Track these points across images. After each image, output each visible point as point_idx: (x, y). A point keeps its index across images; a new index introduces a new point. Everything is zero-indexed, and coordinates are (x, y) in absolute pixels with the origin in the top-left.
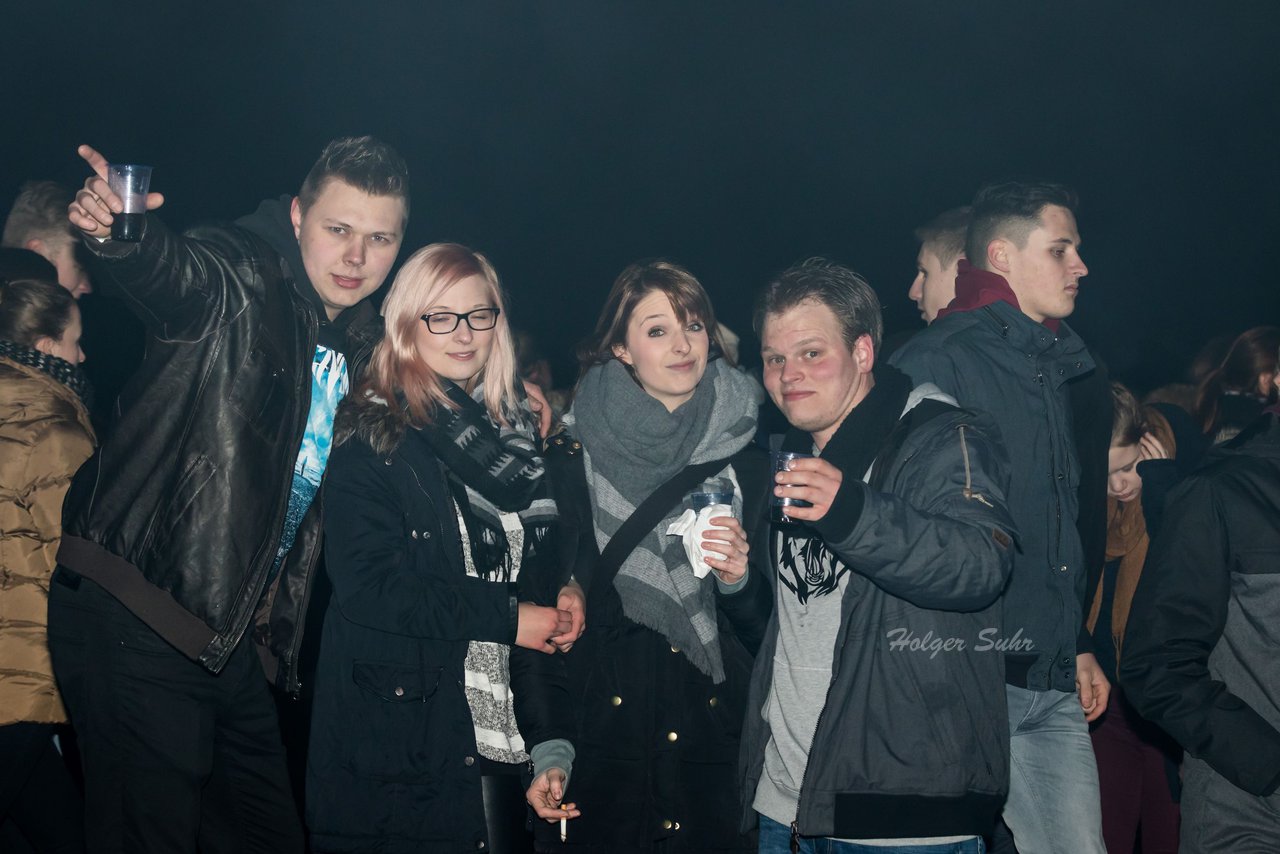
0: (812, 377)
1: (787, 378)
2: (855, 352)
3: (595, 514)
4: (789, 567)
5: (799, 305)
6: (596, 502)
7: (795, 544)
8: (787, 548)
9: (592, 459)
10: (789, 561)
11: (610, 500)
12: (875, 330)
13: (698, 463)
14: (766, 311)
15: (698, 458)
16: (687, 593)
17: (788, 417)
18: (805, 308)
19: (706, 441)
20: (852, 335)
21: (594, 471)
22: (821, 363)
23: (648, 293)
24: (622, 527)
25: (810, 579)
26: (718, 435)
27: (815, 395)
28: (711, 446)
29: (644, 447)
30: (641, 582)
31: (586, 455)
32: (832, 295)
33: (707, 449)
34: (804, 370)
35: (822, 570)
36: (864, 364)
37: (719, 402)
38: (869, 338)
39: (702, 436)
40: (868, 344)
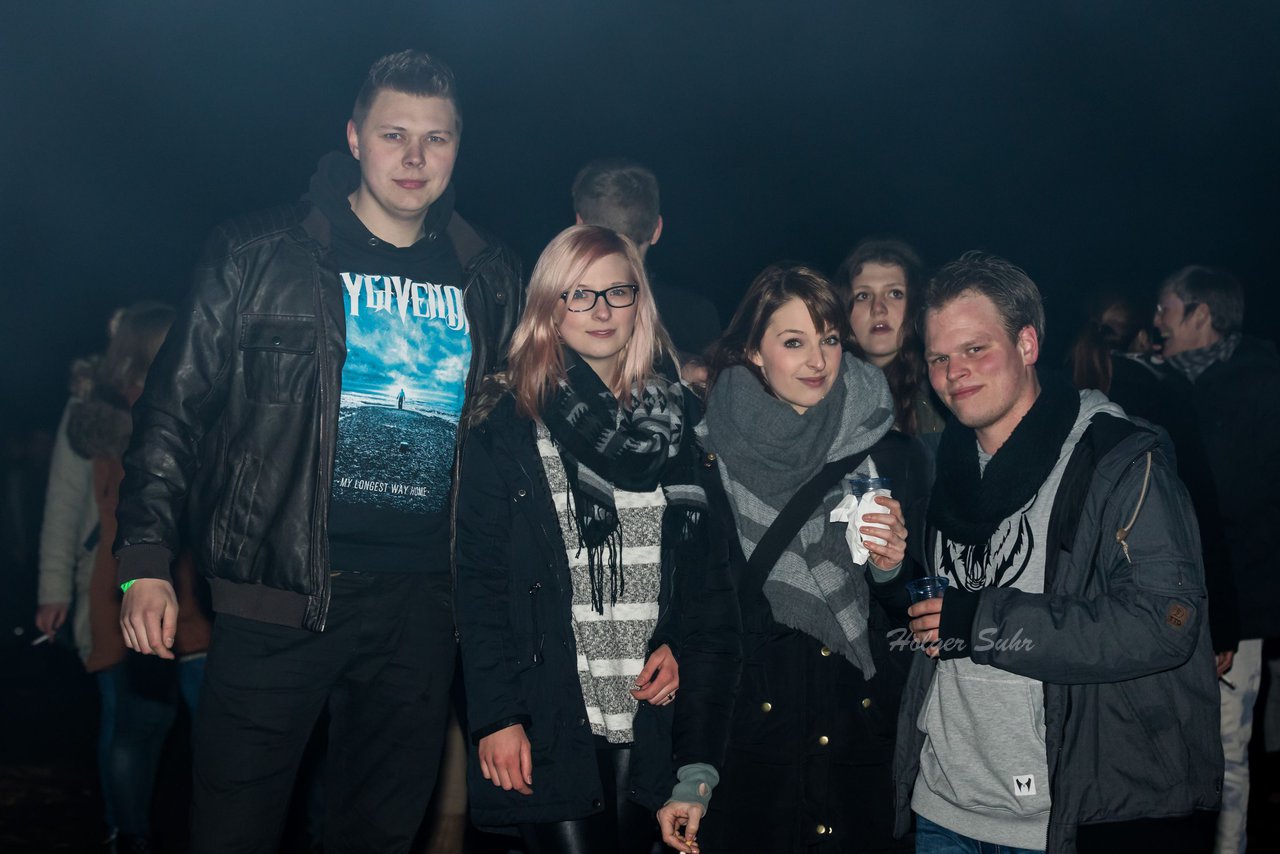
0: (978, 371)
1: (953, 376)
2: (1020, 342)
3: (738, 521)
4: (950, 572)
5: (959, 298)
6: (737, 507)
7: (954, 546)
8: (946, 552)
9: (728, 469)
10: (948, 565)
11: (751, 507)
12: (1037, 322)
13: (836, 460)
14: (927, 307)
15: (836, 453)
16: (829, 591)
17: (958, 415)
18: (965, 301)
19: (840, 438)
20: (1015, 326)
21: (731, 479)
22: (985, 357)
23: (789, 300)
24: (767, 532)
25: (971, 584)
26: (852, 430)
27: (984, 388)
28: (847, 441)
29: (777, 450)
30: (790, 586)
31: (721, 464)
32: (991, 286)
33: (843, 445)
34: (970, 367)
35: (984, 576)
36: (1029, 356)
37: (849, 398)
38: (1032, 329)
39: (835, 433)
40: (1031, 335)
